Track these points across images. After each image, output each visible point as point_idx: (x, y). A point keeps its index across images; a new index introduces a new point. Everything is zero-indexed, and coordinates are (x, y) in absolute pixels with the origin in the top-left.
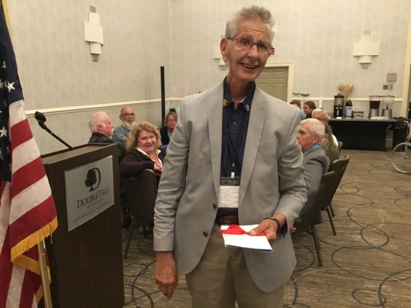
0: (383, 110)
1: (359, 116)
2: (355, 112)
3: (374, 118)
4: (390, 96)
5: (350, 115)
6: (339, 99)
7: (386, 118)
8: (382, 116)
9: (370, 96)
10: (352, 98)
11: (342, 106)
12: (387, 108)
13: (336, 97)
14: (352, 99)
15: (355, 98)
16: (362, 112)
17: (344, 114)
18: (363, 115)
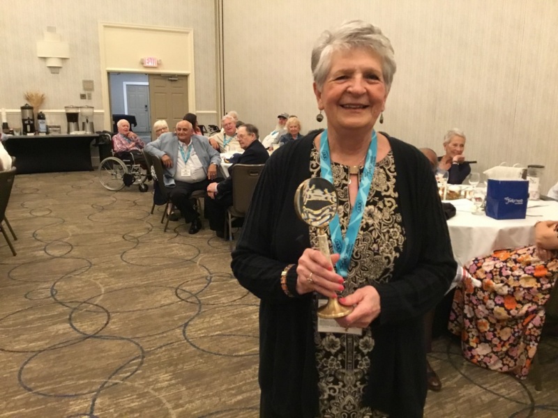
0: (84, 123)
1: (55, 131)
2: (50, 127)
3: (74, 133)
4: (88, 107)
5: (45, 131)
6: (28, 111)
7: (88, 133)
8: (83, 130)
9: (66, 107)
10: (44, 109)
11: (33, 120)
12: (87, 121)
13: (23, 108)
14: (44, 111)
15: (49, 109)
16: (59, 127)
17: (36, 129)
18: (60, 130)
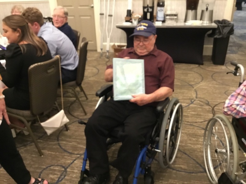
0: (203, 11)
1: (171, 19)
3: (190, 23)
5: (162, 19)
7: (205, 23)
8: (201, 19)
11: (152, 8)
12: (207, 9)
16: (176, 15)
17: (155, 17)
18: (177, 19)
